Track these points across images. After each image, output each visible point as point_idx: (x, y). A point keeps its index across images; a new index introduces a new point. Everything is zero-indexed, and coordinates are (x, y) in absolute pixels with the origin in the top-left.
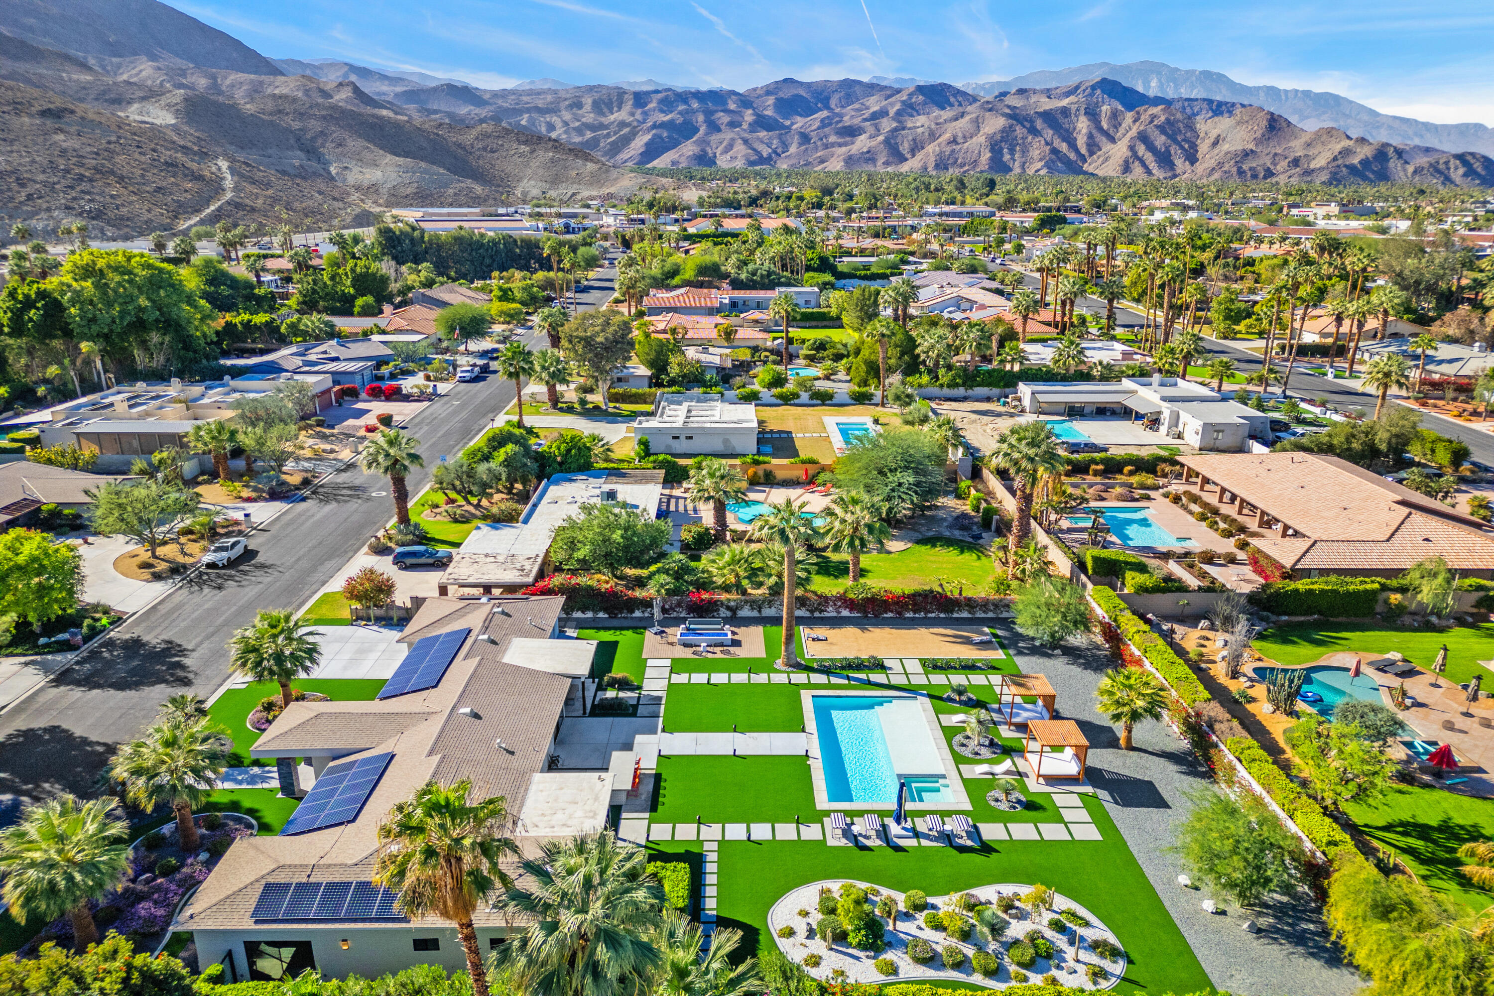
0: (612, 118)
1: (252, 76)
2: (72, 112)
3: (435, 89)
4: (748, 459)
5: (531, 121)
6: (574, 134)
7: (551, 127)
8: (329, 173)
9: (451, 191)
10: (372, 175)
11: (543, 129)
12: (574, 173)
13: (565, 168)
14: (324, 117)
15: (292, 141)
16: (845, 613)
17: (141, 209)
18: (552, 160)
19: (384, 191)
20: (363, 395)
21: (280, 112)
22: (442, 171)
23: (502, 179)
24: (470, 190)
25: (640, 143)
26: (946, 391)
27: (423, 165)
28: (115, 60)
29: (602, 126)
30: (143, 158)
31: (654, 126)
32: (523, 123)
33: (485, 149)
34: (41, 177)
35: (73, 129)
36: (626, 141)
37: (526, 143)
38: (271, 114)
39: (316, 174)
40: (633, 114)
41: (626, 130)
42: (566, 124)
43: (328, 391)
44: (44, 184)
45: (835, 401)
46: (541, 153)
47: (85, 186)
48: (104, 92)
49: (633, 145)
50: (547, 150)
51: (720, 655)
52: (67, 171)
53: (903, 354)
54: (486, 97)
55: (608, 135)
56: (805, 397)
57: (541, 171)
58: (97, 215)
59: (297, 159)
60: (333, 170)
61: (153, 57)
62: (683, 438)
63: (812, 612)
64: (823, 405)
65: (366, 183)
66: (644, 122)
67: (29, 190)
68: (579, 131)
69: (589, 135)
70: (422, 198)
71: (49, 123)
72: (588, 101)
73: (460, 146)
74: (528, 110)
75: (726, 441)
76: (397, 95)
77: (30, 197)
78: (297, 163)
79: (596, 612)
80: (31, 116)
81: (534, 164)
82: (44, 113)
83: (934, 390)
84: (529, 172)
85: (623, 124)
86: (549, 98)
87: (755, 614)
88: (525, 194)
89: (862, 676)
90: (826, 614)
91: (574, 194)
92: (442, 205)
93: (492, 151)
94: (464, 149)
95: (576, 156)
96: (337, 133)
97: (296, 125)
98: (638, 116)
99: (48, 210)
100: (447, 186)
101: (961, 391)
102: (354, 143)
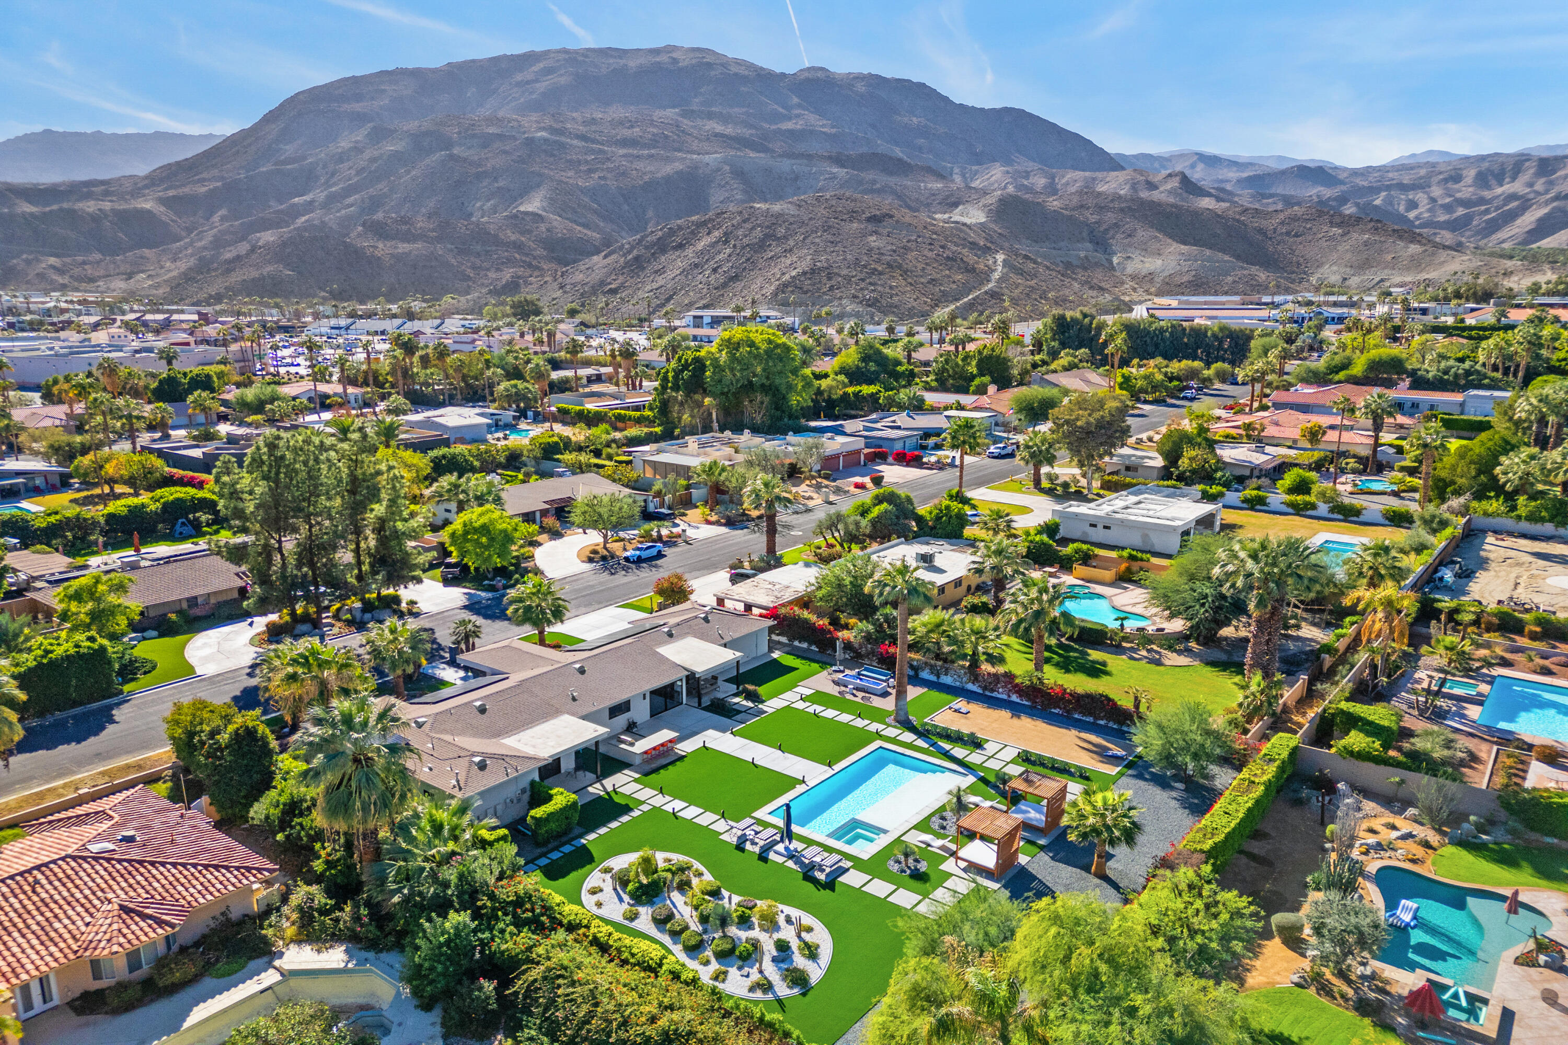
0: (1499, 190)
1: (1087, 174)
2: (891, 217)
3: (1283, 173)
4: (1125, 553)
5: (1389, 201)
6: (1439, 212)
7: (1413, 205)
8: (1111, 263)
9: (1230, 279)
10: (1152, 264)
11: (1402, 209)
12: (1389, 257)
13: (1380, 252)
14: (1122, 210)
15: (1085, 234)
16: (1014, 698)
17: (910, 299)
18: (1366, 244)
19: (1158, 280)
20: (890, 459)
21: (1082, 206)
22: (1227, 258)
23: (1299, 264)
24: (1252, 277)
25: (1528, 220)
26: (1525, 526)
27: (1208, 252)
28: (974, 168)
29: (1482, 201)
30: (930, 254)
31: (1557, 198)
32: (1378, 202)
33: (1288, 233)
34: (844, 272)
35: (885, 232)
36: (1510, 217)
37: (1339, 225)
38: (1073, 209)
39: (1097, 264)
40: (1531, 185)
41: (1514, 204)
42: (1433, 200)
43: (858, 452)
44: (844, 277)
45: (1362, 518)
46: (1355, 235)
47: (874, 278)
48: (948, 197)
49: (1519, 221)
50: (1363, 232)
51: (858, 700)
52: (865, 266)
53: (1480, 472)
54: (1342, 176)
55: (1487, 212)
56: (1323, 509)
57: (1348, 256)
58: (871, 303)
59: (1084, 250)
60: (1115, 260)
61: (1008, 162)
62: (1100, 527)
63: (985, 688)
64: (1345, 521)
65: (1144, 273)
66: (1547, 192)
67: (833, 282)
68: (1448, 208)
69: (1461, 211)
70: (1198, 286)
71: (870, 227)
72: (1470, 174)
73: (1261, 231)
74: (1388, 188)
75: (1145, 537)
76: (1239, 181)
77: (831, 288)
78: (1082, 254)
79: (810, 644)
80: (860, 221)
81: (1343, 247)
82: (869, 220)
83: (1508, 523)
84: (1335, 256)
85: (1513, 197)
86: (1423, 172)
87: (933, 678)
88: (1321, 281)
89: (947, 746)
90: (995, 694)
91: (1382, 280)
92: (1216, 294)
93: (1296, 236)
94: (1265, 234)
95: (1401, 238)
96: (1130, 223)
97: (1093, 218)
98: (1539, 186)
99: (840, 298)
100: (1227, 274)
101: (1549, 528)
102: (1143, 233)
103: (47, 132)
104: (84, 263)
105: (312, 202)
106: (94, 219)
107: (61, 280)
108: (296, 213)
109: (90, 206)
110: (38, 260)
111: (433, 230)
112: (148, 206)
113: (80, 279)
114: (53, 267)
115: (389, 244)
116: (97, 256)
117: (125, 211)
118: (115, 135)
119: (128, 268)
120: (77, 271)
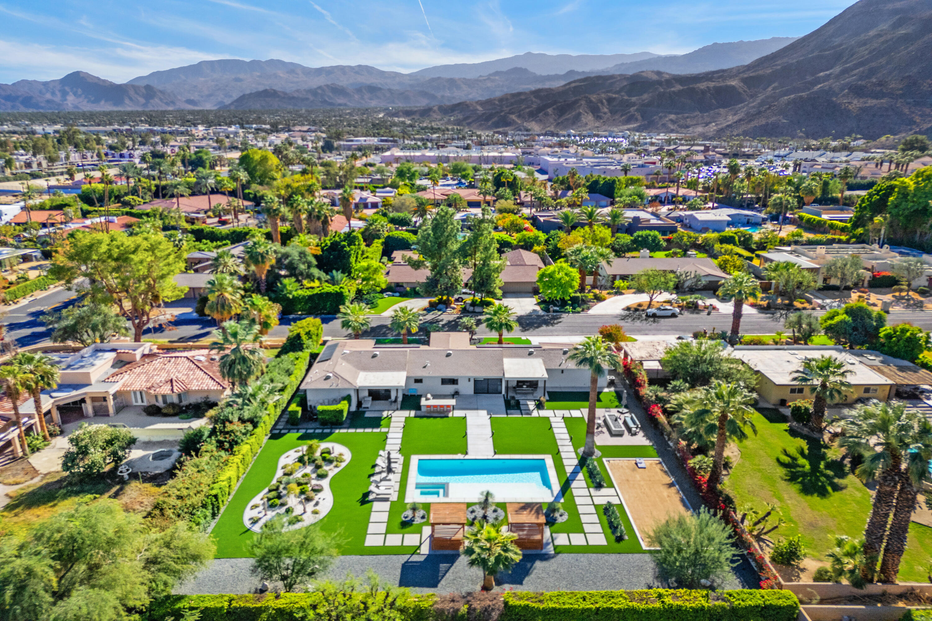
103: (715, 44)
104: (688, 117)
105: (830, 74)
106: (703, 92)
107: (672, 127)
108: (818, 81)
109: (703, 86)
110: (665, 116)
111: (901, 89)
112: (733, 83)
113: (681, 127)
114: (671, 120)
115: (862, 100)
116: (697, 113)
117: (720, 87)
118: (750, 42)
119: (707, 120)
120: (682, 122)
